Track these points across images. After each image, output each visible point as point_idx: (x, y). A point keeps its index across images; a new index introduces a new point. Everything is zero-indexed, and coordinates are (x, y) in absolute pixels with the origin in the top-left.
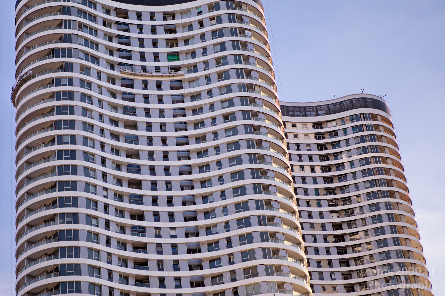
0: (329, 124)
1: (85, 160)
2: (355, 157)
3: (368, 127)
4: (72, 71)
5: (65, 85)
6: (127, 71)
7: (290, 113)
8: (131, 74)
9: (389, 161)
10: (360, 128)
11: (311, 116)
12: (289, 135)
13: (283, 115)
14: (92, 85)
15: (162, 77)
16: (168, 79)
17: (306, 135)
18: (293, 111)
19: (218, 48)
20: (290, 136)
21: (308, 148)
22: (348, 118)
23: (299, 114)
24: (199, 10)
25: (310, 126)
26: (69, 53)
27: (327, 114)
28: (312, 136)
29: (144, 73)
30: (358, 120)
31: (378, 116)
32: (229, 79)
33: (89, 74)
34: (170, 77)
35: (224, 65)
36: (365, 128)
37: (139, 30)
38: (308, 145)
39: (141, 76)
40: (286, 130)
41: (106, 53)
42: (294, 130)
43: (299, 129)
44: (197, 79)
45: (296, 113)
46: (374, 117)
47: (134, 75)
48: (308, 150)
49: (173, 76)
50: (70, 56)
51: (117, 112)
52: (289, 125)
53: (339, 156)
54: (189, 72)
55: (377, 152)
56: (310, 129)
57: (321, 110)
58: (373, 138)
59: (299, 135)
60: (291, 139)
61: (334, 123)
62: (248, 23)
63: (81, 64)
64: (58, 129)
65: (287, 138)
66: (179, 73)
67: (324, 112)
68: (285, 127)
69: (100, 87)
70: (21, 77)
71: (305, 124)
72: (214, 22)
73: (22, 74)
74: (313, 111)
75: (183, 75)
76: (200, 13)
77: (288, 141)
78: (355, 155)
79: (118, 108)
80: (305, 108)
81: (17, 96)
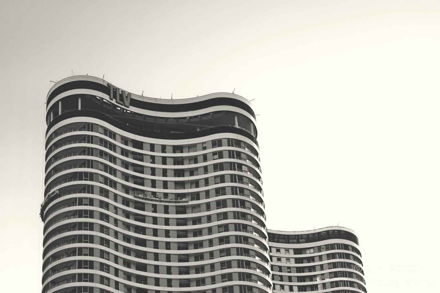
0: (308, 251)
1: (101, 270)
2: (328, 280)
3: (341, 256)
4: (92, 193)
5: (87, 205)
6: (140, 196)
7: (276, 240)
8: (143, 199)
9: (356, 285)
10: (333, 256)
11: (293, 243)
12: (273, 258)
13: (270, 240)
14: (110, 206)
15: (170, 202)
16: (174, 204)
17: (288, 259)
18: (279, 238)
19: (218, 179)
20: (275, 259)
21: (289, 270)
22: (324, 247)
23: (283, 241)
24: (204, 145)
25: (292, 252)
26: (91, 176)
27: (306, 242)
28: (293, 261)
29: (154, 199)
30: (332, 249)
31: (349, 246)
32: (226, 207)
33: (107, 197)
34: (176, 202)
35: (222, 195)
36: (337, 256)
37: (151, 161)
38: (289, 268)
39: (152, 200)
40: (271, 254)
41: (122, 179)
42: (278, 255)
43: (282, 254)
44: (199, 206)
45: (280, 240)
46: (346, 247)
47: (146, 199)
48: (289, 272)
49: (179, 202)
50: (92, 180)
51: (129, 231)
52: (274, 250)
53: (314, 279)
54: (192, 199)
55: (346, 277)
56: (292, 255)
57: (302, 239)
58: (343, 265)
59: (282, 259)
60: (275, 263)
61: (312, 251)
62: (245, 160)
63: (100, 187)
64: (79, 242)
65: (272, 261)
66: (184, 200)
67: (304, 240)
68: (271, 251)
69: (116, 208)
70: (49, 196)
71: (287, 250)
72: (216, 156)
73: (50, 193)
74: (295, 239)
75: (187, 202)
76: (204, 148)
77: (273, 263)
78: (327, 278)
79: (131, 228)
80: (288, 236)
81: (45, 212)
